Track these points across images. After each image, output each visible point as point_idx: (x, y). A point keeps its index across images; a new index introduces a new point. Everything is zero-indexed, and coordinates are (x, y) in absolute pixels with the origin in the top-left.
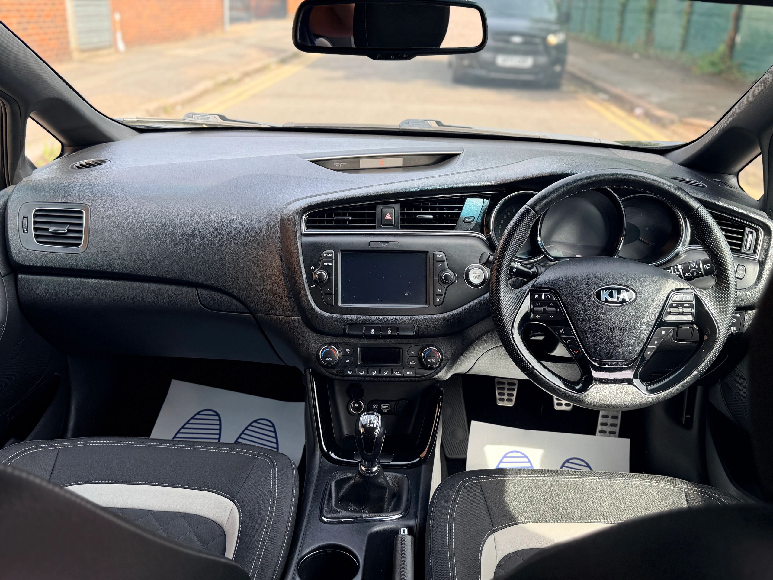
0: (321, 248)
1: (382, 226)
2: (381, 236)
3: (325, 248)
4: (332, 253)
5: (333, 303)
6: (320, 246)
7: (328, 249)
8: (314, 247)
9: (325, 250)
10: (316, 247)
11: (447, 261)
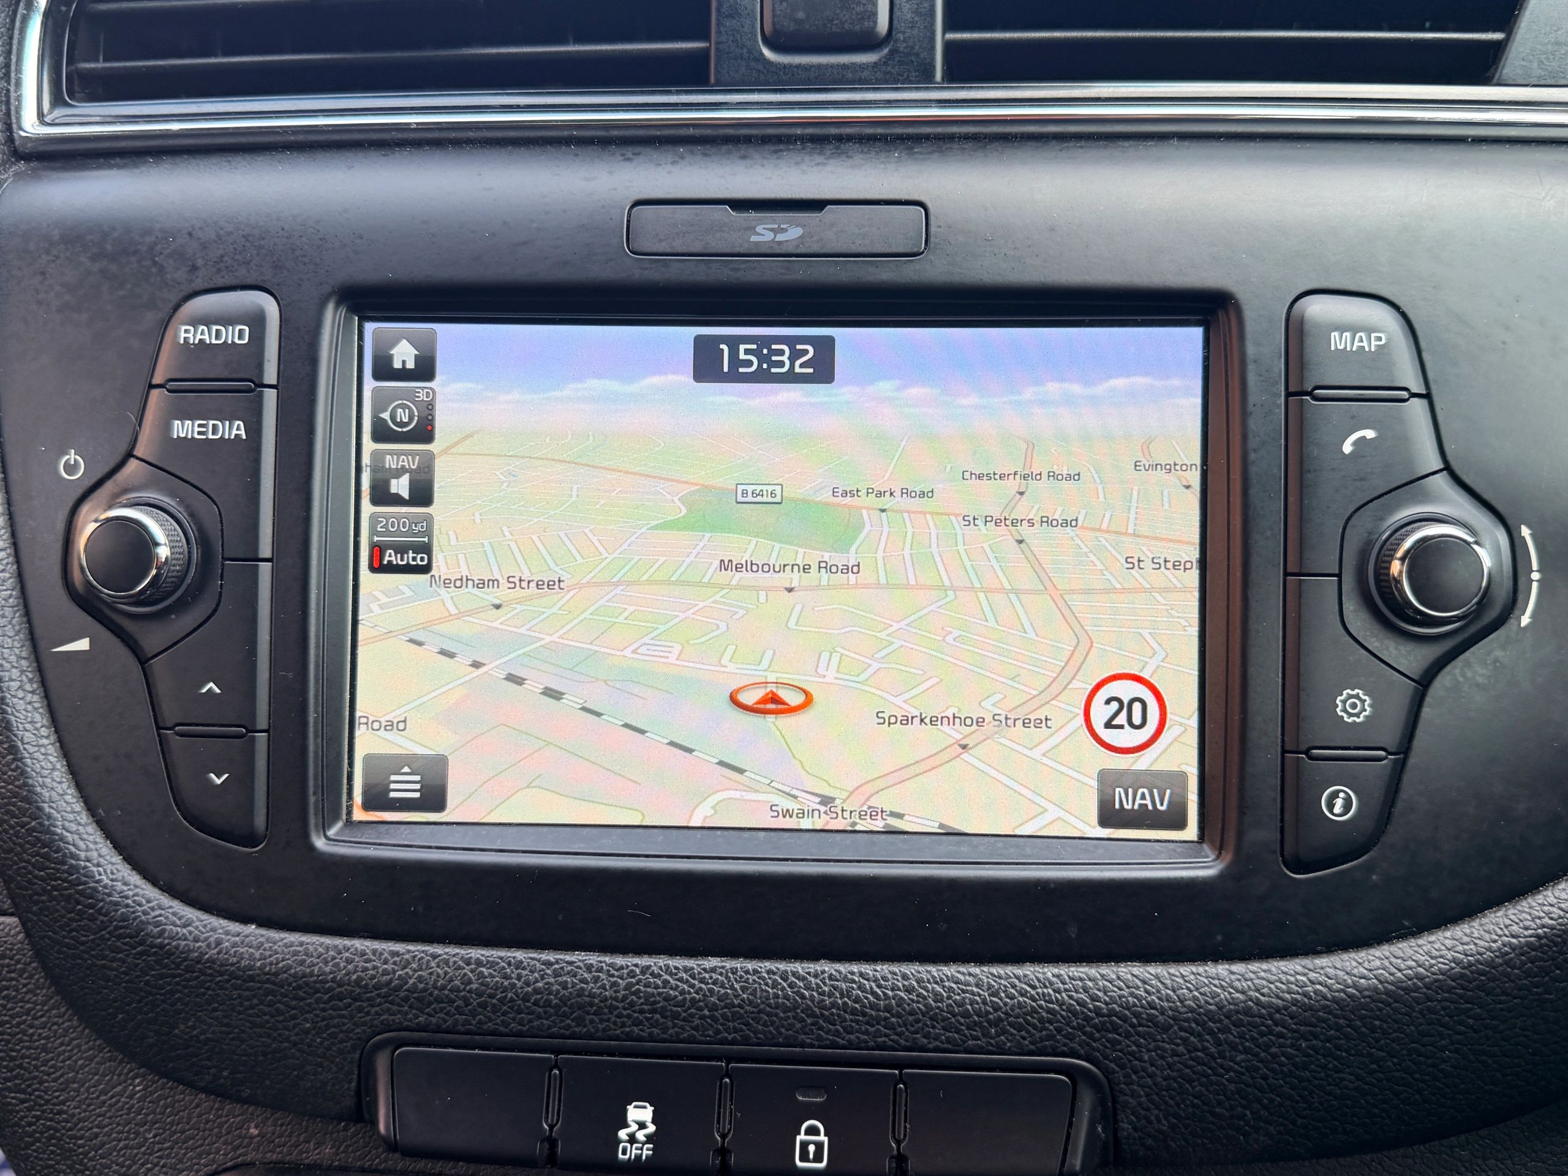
0: (162, 269)
1: (767, 53)
2: (751, 151)
3: (194, 268)
4: (257, 322)
5: (260, 821)
6: (151, 248)
7: (220, 282)
8: (96, 266)
9: (198, 284)
10: (113, 268)
11: (1428, 396)
